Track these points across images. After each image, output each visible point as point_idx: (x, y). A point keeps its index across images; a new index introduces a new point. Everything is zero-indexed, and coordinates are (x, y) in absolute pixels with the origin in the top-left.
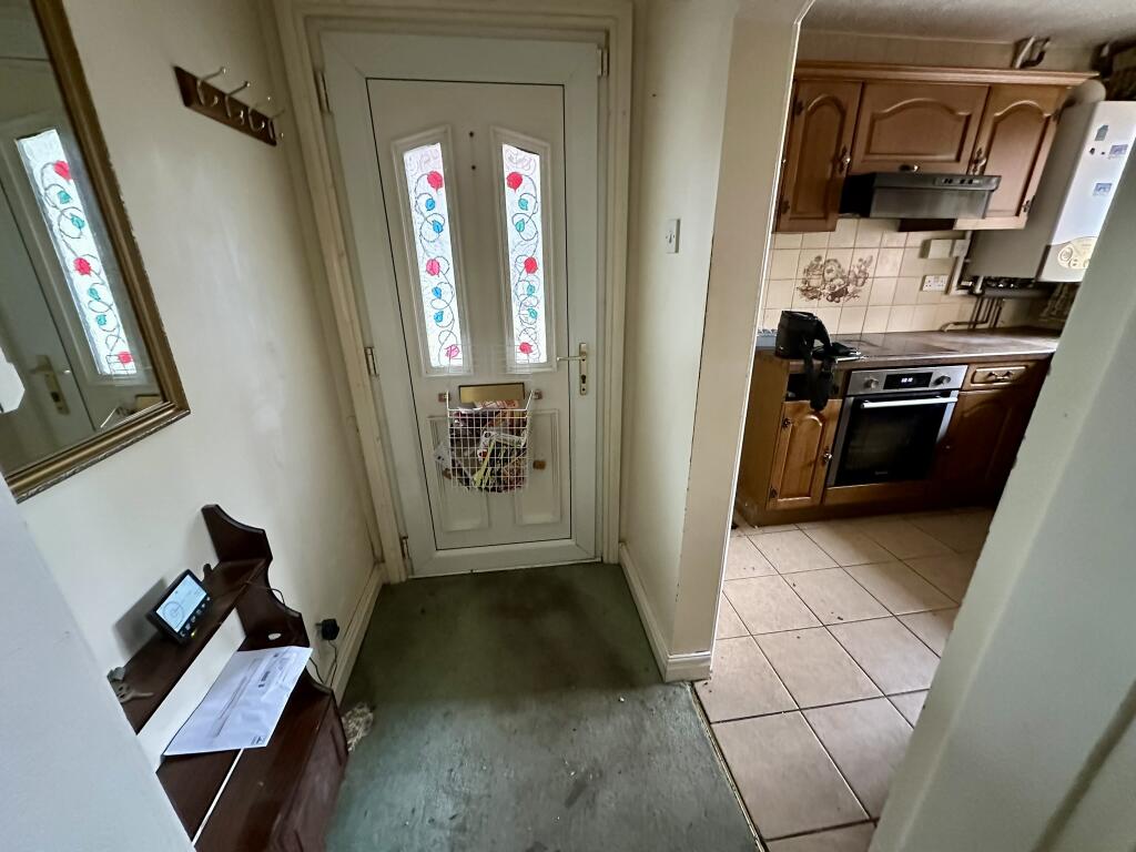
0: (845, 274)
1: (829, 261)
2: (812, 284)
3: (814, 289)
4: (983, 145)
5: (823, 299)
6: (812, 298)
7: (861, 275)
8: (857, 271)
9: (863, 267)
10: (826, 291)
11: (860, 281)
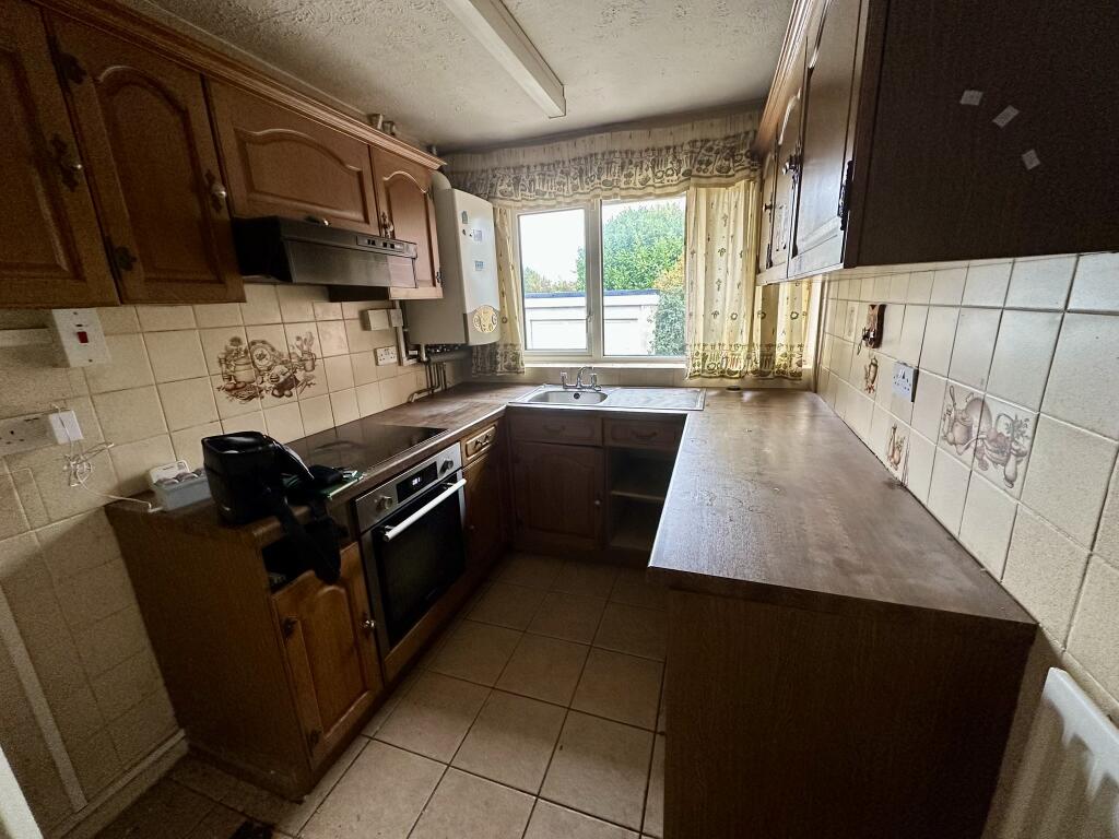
0: (286, 358)
1: (253, 343)
2: (240, 379)
3: (246, 385)
4: (384, 209)
5: (268, 396)
6: (250, 398)
7: (306, 356)
8: (299, 353)
9: (305, 348)
10: (268, 385)
11: (309, 364)
